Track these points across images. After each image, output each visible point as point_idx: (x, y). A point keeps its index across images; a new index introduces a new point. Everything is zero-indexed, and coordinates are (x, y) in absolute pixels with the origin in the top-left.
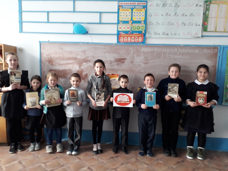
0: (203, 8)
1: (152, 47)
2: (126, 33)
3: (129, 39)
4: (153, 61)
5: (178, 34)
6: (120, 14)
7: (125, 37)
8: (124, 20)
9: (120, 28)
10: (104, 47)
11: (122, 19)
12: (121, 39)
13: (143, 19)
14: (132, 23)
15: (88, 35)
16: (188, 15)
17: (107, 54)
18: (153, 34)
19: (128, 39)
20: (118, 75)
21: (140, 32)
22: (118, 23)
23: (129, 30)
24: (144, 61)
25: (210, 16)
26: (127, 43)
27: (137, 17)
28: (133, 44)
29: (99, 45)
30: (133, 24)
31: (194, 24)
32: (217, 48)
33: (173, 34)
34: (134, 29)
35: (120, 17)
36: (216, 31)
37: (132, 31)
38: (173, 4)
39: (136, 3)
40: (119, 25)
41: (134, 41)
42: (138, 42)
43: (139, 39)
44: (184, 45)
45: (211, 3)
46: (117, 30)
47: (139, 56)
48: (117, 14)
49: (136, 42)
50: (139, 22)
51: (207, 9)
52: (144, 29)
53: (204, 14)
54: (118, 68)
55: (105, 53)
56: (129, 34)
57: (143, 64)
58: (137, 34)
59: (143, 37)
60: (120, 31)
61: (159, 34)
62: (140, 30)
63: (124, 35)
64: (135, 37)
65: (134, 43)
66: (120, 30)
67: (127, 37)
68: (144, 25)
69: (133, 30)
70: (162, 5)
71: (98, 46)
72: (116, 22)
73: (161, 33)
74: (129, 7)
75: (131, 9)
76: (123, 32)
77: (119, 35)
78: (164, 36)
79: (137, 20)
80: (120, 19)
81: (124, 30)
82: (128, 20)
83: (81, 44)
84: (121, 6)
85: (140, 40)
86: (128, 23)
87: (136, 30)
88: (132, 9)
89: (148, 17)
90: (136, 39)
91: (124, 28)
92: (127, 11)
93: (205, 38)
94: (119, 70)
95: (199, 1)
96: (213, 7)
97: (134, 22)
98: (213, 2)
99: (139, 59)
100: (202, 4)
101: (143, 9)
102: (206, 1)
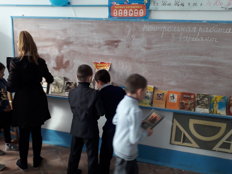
1: (158, 24)
2: (121, 3)
3: (126, 12)
4: (159, 46)
7: (120, 9)
10: (90, 24)
12: (114, 13)
15: (71, 8)
17: (94, 34)
18: (160, 4)
19: (124, 13)
20: (109, 63)
21: (141, 2)
24: (146, 45)
26: (123, 17)
28: (131, 20)
29: (84, 21)
37: (129, 0)
41: (132, 15)
42: (139, 17)
43: (140, 13)
47: (138, 38)
49: (136, 17)
54: (110, 54)
55: (92, 32)
56: (125, 5)
57: (144, 50)
58: (136, 5)
59: (145, 10)
60: (113, 1)
61: (170, 5)
63: (118, 6)
65: (133, 17)
67: (123, 9)
71: (82, 23)
73: (173, 3)
76: (117, 2)
77: (111, 6)
83: (62, 19)
85: (142, 13)
90: (135, 13)
94: (110, 56)
99: (139, 43)
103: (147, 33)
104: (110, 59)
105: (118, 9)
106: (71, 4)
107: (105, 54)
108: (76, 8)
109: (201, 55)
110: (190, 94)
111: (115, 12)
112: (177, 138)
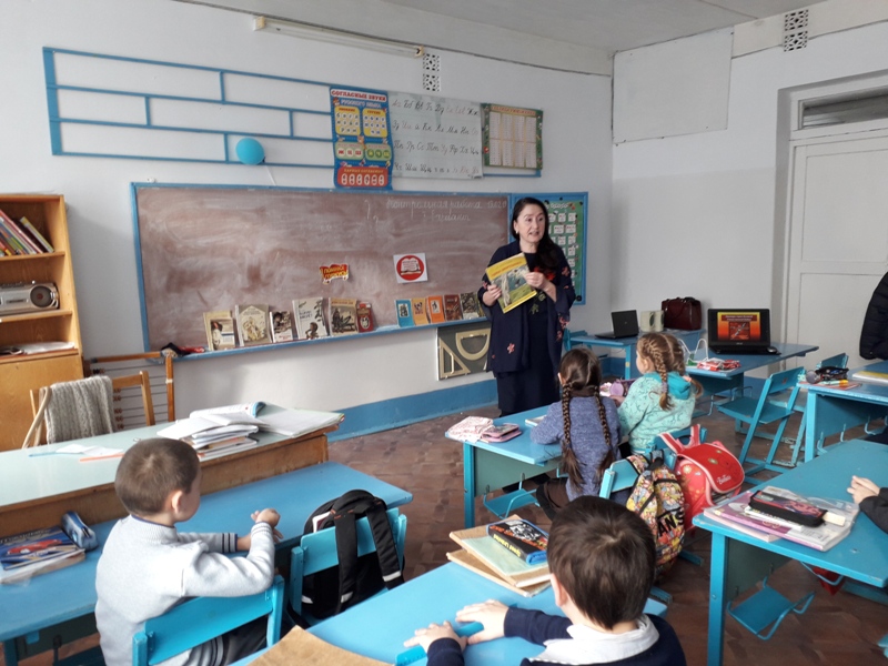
0: (479, 119)
1: (405, 197)
2: (355, 163)
3: (360, 178)
4: (410, 230)
5: (446, 170)
6: (337, 119)
7: (351, 173)
8: (345, 133)
9: (341, 152)
10: (308, 198)
11: (343, 130)
12: (343, 180)
13: (384, 134)
14: (365, 142)
15: (266, 168)
16: (459, 131)
17: (316, 215)
18: (404, 168)
19: (358, 180)
20: (345, 266)
21: (382, 164)
22: (335, 139)
23: (359, 157)
24: (394, 231)
25: (491, 136)
26: (356, 187)
27: (372, 129)
28: (368, 191)
29: (296, 193)
30: (368, 145)
31: (469, 151)
32: (506, 199)
33: (439, 170)
34: (371, 156)
35: (337, 125)
36: (501, 166)
37: (367, 160)
38: (434, 105)
39: (368, 94)
40: (337, 144)
41: (369, 183)
42: (379, 187)
43: (380, 180)
44: (458, 193)
45: (490, 110)
46: (335, 156)
47: (383, 219)
48: (329, 118)
49: (374, 186)
50: (378, 140)
51: (486, 122)
52: (390, 158)
53: (483, 129)
54: (343, 250)
55: (312, 212)
56: (360, 168)
57: (391, 237)
58: (376, 169)
59: (387, 176)
60: (342, 160)
61: (415, 169)
62: (382, 159)
63: (349, 168)
64: (371, 175)
65: (371, 187)
66: (341, 156)
67: (356, 174)
68: (388, 148)
69: (369, 159)
70: (413, 105)
71: (294, 197)
72: (330, 136)
73: (419, 168)
74: (354, 103)
75: (358, 107)
76: (349, 161)
77: (339, 167)
78: (425, 174)
79: (372, 135)
80: (339, 131)
81: (350, 157)
82: (354, 134)
83: (253, 190)
84: (337, 98)
85: (382, 181)
86: (356, 141)
87: (375, 158)
88: (361, 109)
89: (393, 130)
90: (373, 180)
91: (350, 153)
92: (351, 113)
93: (486, 178)
94: (346, 253)
95: (473, 103)
96: (494, 117)
97: (369, 140)
98: (493, 108)
99: (384, 227)
100: (477, 109)
101: (382, 112)
102: (484, 106)
103: (393, 211)
104: (346, 257)
105: (349, 174)
106: (267, 161)
107: (337, 250)
108: (275, 168)
109: (457, 239)
110: (453, 297)
111: (344, 177)
112: (447, 368)
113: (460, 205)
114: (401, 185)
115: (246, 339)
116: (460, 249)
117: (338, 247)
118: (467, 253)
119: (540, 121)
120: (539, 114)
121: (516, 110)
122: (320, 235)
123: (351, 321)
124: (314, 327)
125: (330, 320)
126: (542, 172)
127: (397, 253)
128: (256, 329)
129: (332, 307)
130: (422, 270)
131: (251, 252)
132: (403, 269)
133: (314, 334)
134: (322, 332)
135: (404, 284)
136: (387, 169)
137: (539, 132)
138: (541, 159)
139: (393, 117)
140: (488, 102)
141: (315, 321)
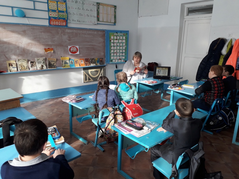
0: (96, 7)
1: (72, 29)
2: (55, 18)
3: (57, 23)
4: (73, 39)
5: (85, 22)
6: (49, 5)
8: (52, 9)
9: (51, 15)
10: (40, 28)
11: (51, 8)
13: (65, 10)
14: (58, 12)
15: (26, 18)
16: (90, 10)
17: (43, 33)
18: (71, 20)
20: (52, 49)
21: (64, 19)
22: (49, 10)
23: (57, 16)
24: (68, 39)
25: (100, 12)
26: (56, 25)
27: (61, 8)
30: (59, 13)
31: (93, 16)
32: (105, 31)
33: (83, 21)
34: (61, 16)
36: (103, 21)
37: (59, 18)
38: (81, 2)
40: (49, 12)
41: (60, 24)
42: (63, 26)
44: (89, 29)
45: (100, 5)
46: (49, 16)
47: (65, 35)
48: (47, 4)
50: (63, 12)
51: (98, 8)
52: (67, 17)
53: (97, 10)
54: (52, 44)
55: (41, 32)
56: (57, 20)
57: (68, 41)
58: (62, 20)
59: (66, 22)
60: (51, 17)
62: (64, 17)
64: (61, 22)
65: (61, 26)
67: (56, 22)
68: (66, 14)
70: (75, 2)
71: (35, 27)
72: (47, 10)
73: (76, 21)
75: (56, 1)
76: (53, 18)
77: (50, 19)
78: (78, 22)
79: (61, 10)
80: (50, 8)
81: (54, 16)
82: (55, 9)
83: (22, 25)
85: (64, 24)
86: (56, 12)
87: (62, 17)
89: (68, 9)
91: (54, 15)
92: (54, 3)
93: (98, 25)
95: (94, 2)
96: (101, 7)
97: (60, 11)
98: (100, 4)
99: (65, 37)
100: (95, 4)
101: (64, 3)
102: (97, 3)
103: (68, 33)
104: (53, 46)
105: (53, 21)
106: (26, 16)
107: (50, 44)
108: (29, 18)
109: (89, 42)
110: (88, 59)
111: (52, 22)
112: (86, 79)
113: (90, 32)
114: (70, 25)
115: (20, 69)
116: (90, 45)
117: (50, 43)
118: (92, 46)
119: (115, 9)
120: (115, 7)
121: (108, 5)
122: (44, 39)
123: (54, 65)
124: (42, 66)
125: (48, 64)
126: (116, 24)
127: (69, 45)
128: (24, 66)
129: (48, 61)
130: (77, 51)
131: (22, 43)
132: (71, 50)
133: (42, 68)
134: (45, 68)
135: (71, 55)
136: (66, 20)
137: (115, 12)
138: (115, 20)
139: (68, 5)
140: (99, 2)
141: (43, 64)
